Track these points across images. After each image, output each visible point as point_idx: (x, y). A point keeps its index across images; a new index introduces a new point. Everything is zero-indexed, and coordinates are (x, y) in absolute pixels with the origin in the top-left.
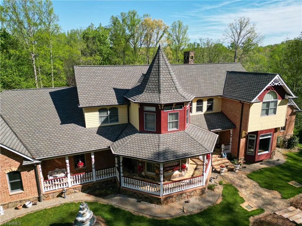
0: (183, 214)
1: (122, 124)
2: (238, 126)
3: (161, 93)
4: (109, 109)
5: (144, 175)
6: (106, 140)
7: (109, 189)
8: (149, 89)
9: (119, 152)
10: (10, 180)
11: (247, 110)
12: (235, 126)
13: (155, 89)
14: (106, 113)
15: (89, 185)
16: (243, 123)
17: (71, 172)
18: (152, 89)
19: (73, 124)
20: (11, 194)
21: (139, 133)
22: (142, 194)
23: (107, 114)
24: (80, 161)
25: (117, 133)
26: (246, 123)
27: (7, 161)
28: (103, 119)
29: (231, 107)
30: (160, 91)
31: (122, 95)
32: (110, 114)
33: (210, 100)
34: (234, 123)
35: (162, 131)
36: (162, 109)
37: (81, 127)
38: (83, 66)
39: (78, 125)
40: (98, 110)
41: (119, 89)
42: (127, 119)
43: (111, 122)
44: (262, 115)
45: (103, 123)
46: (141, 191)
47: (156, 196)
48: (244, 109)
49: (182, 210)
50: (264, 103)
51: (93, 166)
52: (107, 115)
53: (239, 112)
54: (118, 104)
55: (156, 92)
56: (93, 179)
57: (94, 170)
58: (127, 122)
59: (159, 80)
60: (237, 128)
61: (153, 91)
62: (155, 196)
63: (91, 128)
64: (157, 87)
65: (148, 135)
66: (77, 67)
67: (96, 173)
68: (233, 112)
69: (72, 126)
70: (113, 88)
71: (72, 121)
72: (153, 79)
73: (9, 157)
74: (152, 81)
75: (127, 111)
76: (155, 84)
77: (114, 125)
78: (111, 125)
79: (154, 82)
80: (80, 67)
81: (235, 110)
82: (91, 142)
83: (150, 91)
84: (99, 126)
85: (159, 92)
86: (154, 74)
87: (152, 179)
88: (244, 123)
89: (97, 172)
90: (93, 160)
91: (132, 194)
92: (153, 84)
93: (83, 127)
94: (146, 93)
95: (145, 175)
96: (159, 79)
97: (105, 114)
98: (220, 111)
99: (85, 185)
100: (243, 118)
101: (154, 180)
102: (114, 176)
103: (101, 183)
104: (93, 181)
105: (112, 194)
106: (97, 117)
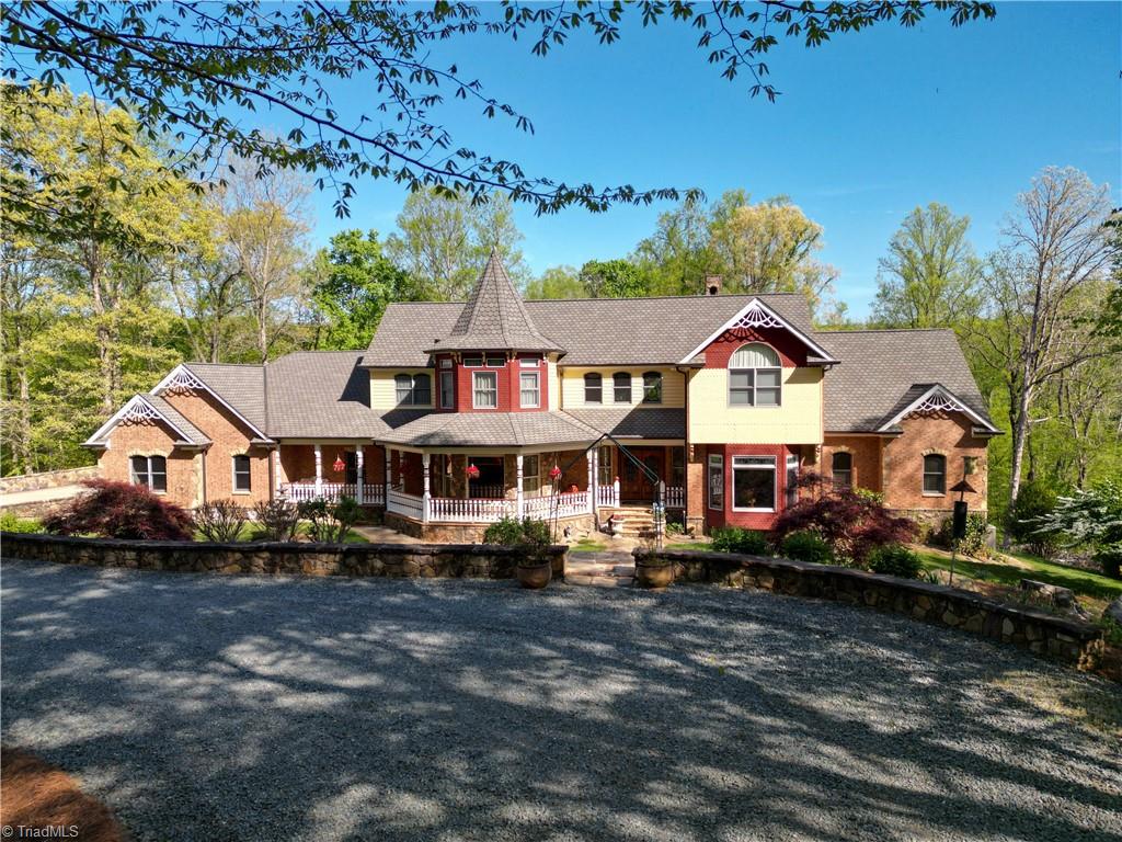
4: (414, 375)
10: (237, 470)
14: (408, 384)
17: (324, 477)
19: (356, 402)
20: (234, 492)
22: (404, 520)
23: (411, 386)
27: (235, 435)
28: (404, 395)
32: (416, 386)
33: (651, 375)
35: (461, 407)
37: (362, 407)
40: (394, 376)
43: (416, 403)
44: (733, 402)
45: (403, 403)
50: (733, 372)
51: (359, 474)
52: (411, 388)
54: (429, 365)
56: (357, 500)
57: (360, 481)
63: (378, 409)
67: (363, 487)
73: (239, 429)
84: (394, 408)
90: (360, 461)
93: (366, 407)
97: (406, 387)
98: (683, 407)
106: (392, 390)
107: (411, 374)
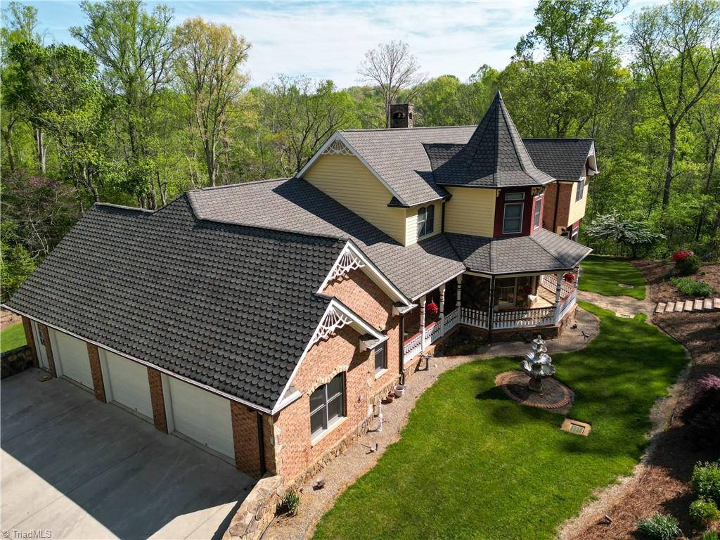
1: (437, 235)
2: (549, 221)
4: (426, 209)
6: (450, 260)
8: (504, 165)
13: (513, 164)
15: (440, 344)
18: (509, 165)
19: (381, 243)
20: (376, 376)
21: (497, 240)
26: (564, 215)
32: (427, 217)
37: (398, 247)
39: (389, 243)
40: (417, 212)
41: (420, 172)
45: (421, 234)
47: (551, 327)
48: (561, 194)
49: (583, 336)
55: (516, 168)
56: (441, 333)
57: (442, 315)
58: (441, 232)
59: (515, 150)
60: (547, 224)
61: (511, 168)
62: (549, 327)
63: (411, 245)
64: (515, 160)
65: (513, 240)
67: (444, 320)
69: (385, 247)
71: (374, 238)
72: (505, 148)
74: (504, 152)
75: (442, 210)
76: (512, 156)
79: (508, 152)
83: (507, 169)
84: (417, 241)
85: (522, 168)
86: (504, 140)
88: (561, 215)
90: (443, 298)
91: (510, 336)
92: (507, 156)
93: (400, 247)
94: (501, 172)
96: (514, 147)
97: (423, 219)
99: (437, 344)
100: (559, 207)
103: (449, 338)
104: (441, 335)
105: (480, 347)
106: (416, 225)
107: (426, 207)
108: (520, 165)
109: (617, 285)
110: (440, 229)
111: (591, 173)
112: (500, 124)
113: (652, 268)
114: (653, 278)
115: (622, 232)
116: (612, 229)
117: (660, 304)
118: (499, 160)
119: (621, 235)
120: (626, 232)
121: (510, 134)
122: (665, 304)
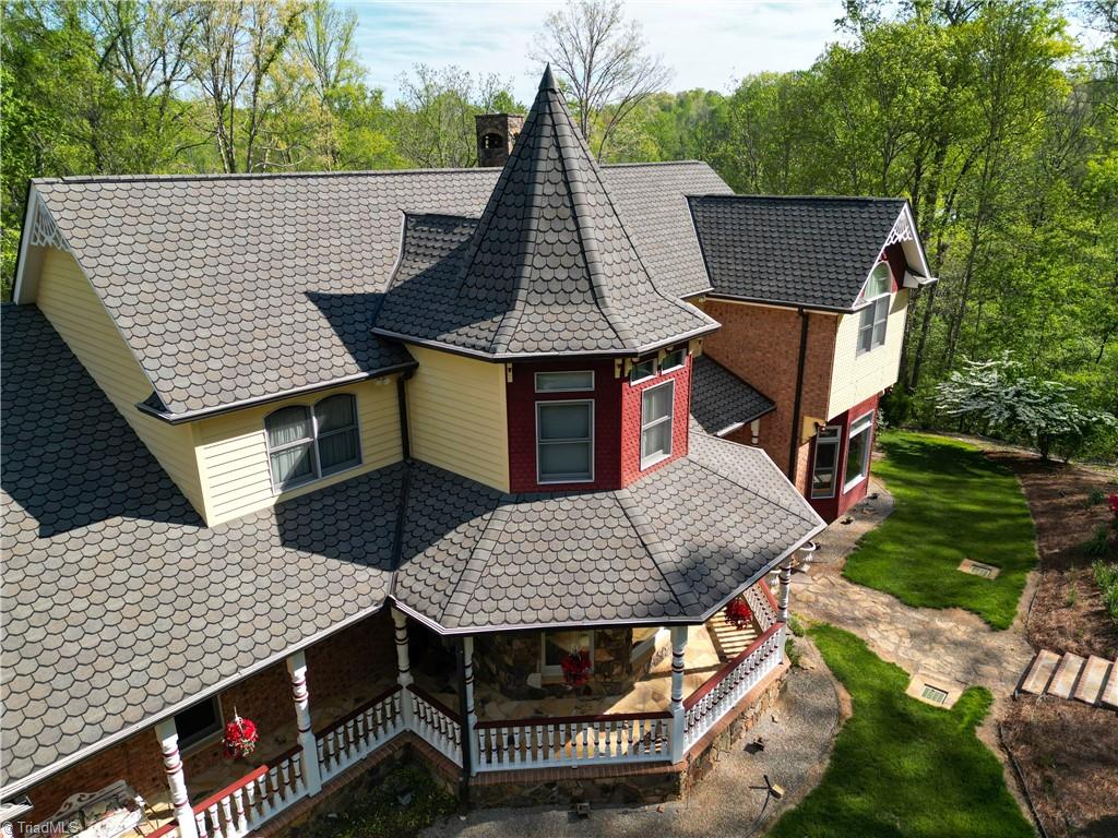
0: (779, 808)
1: (378, 471)
2: (785, 401)
3: (604, 303)
4: (316, 406)
5: (539, 687)
6: (348, 568)
7: (397, 804)
8: (540, 287)
9: (467, 618)
11: (824, 338)
12: (773, 403)
13: (569, 286)
14: (300, 430)
15: (293, 825)
16: (805, 389)
18: (555, 286)
21: (517, 503)
22: (588, 779)
23: (309, 432)
24: (237, 719)
25: (380, 522)
26: (820, 389)
28: (287, 464)
29: (750, 334)
30: (601, 292)
31: (363, 327)
32: (321, 431)
34: (766, 393)
35: (625, 475)
36: (626, 375)
37: (176, 531)
38: (91, 181)
39: (153, 516)
40: (262, 421)
41: (332, 296)
42: (399, 442)
43: (327, 470)
44: (858, 351)
45: (292, 480)
46: (579, 767)
47: (656, 770)
48: (811, 339)
49: (765, 791)
51: (303, 721)
52: (308, 440)
53: (787, 352)
54: (365, 374)
55: (576, 297)
56: (305, 786)
57: (306, 739)
58: (400, 458)
59: (581, 243)
60: (780, 409)
61: (564, 297)
62: (650, 771)
63: (234, 521)
64: (576, 274)
65: (565, 503)
66: (56, 187)
67: (318, 747)
68: (758, 353)
69: (117, 534)
70: (306, 293)
71: (100, 503)
72: (552, 237)
74: (545, 249)
75: (395, 402)
76: (568, 261)
77: (346, 484)
78: (332, 487)
79: (559, 249)
80: (72, 186)
81: (771, 345)
82: (278, 602)
83: (548, 298)
84: (273, 501)
85: (597, 298)
86: (550, 213)
87: (578, 695)
88: (812, 390)
89: (321, 742)
90: (302, 690)
91: (531, 793)
92: (552, 261)
93: (188, 529)
94: (529, 310)
95: (543, 686)
96: (579, 235)
97: (296, 438)
98: (700, 354)
99: (272, 830)
100: (807, 370)
101: (586, 697)
102: (400, 730)
103: (346, 792)
104: (306, 793)
105: (431, 825)
106: (264, 457)
107: (311, 401)
108: (592, 288)
109: (958, 562)
110: (400, 450)
111: (911, 282)
112: (542, 166)
113: (1067, 508)
114: (1057, 544)
115: (1011, 408)
116: (988, 398)
117: (1045, 653)
118: (527, 271)
119: (1006, 414)
120: (1020, 410)
121: (570, 194)
122: (1058, 657)
